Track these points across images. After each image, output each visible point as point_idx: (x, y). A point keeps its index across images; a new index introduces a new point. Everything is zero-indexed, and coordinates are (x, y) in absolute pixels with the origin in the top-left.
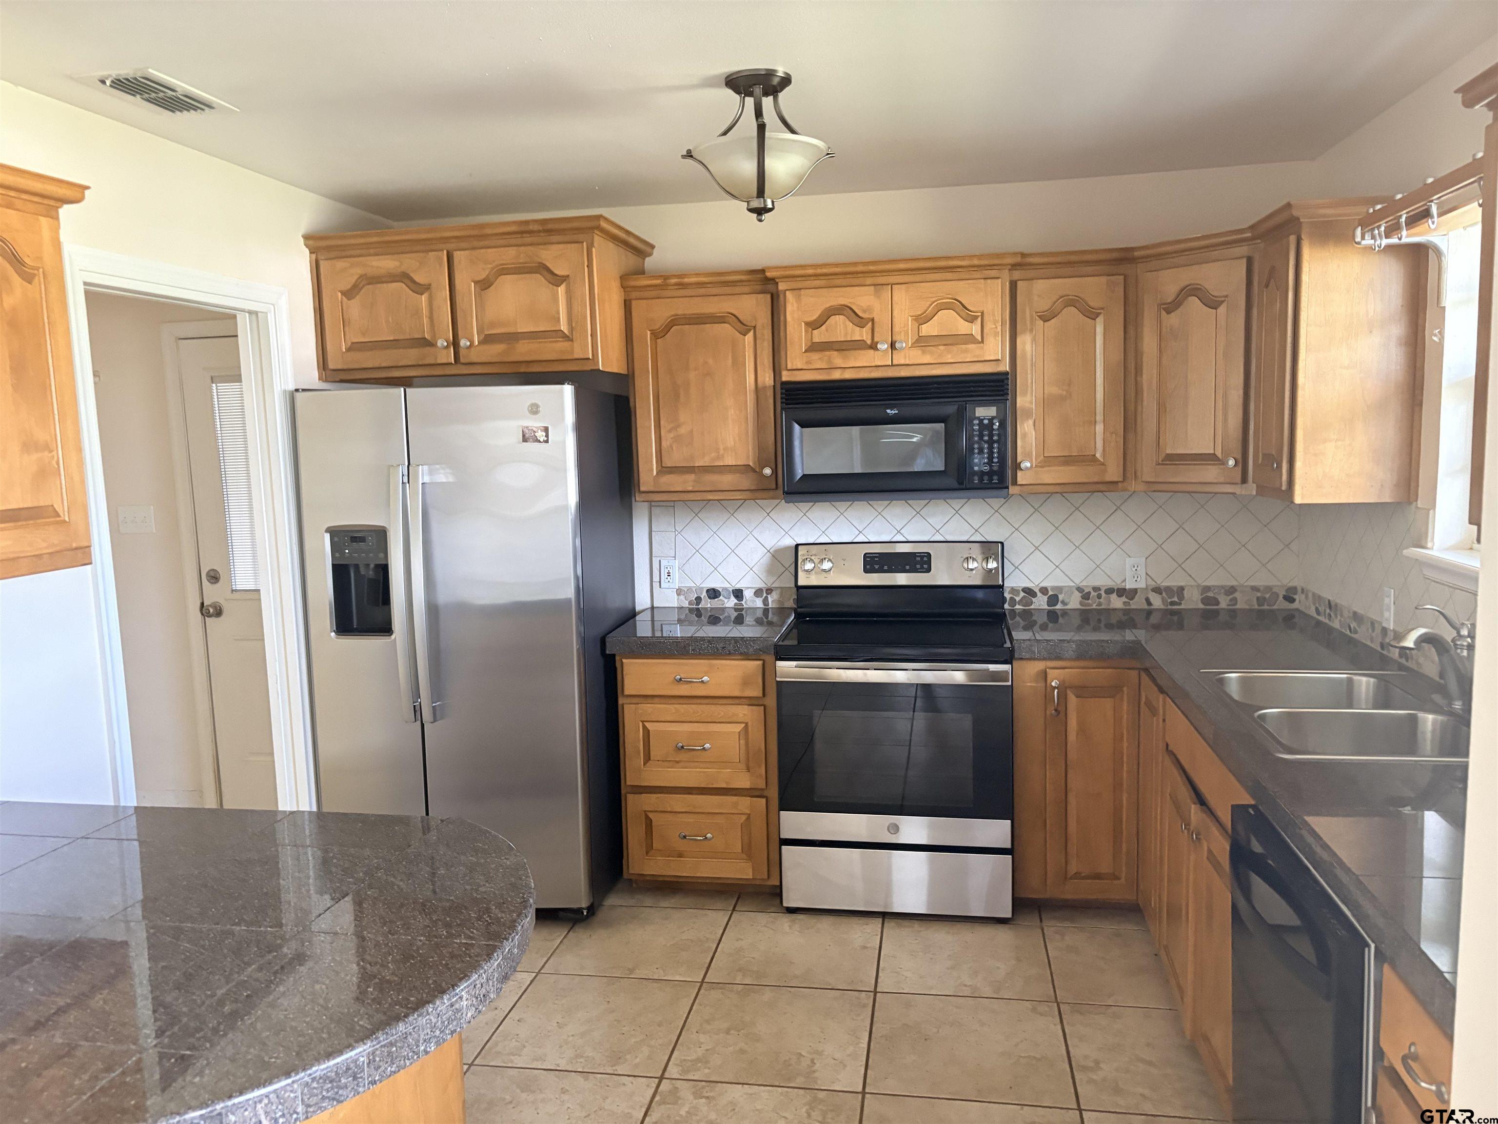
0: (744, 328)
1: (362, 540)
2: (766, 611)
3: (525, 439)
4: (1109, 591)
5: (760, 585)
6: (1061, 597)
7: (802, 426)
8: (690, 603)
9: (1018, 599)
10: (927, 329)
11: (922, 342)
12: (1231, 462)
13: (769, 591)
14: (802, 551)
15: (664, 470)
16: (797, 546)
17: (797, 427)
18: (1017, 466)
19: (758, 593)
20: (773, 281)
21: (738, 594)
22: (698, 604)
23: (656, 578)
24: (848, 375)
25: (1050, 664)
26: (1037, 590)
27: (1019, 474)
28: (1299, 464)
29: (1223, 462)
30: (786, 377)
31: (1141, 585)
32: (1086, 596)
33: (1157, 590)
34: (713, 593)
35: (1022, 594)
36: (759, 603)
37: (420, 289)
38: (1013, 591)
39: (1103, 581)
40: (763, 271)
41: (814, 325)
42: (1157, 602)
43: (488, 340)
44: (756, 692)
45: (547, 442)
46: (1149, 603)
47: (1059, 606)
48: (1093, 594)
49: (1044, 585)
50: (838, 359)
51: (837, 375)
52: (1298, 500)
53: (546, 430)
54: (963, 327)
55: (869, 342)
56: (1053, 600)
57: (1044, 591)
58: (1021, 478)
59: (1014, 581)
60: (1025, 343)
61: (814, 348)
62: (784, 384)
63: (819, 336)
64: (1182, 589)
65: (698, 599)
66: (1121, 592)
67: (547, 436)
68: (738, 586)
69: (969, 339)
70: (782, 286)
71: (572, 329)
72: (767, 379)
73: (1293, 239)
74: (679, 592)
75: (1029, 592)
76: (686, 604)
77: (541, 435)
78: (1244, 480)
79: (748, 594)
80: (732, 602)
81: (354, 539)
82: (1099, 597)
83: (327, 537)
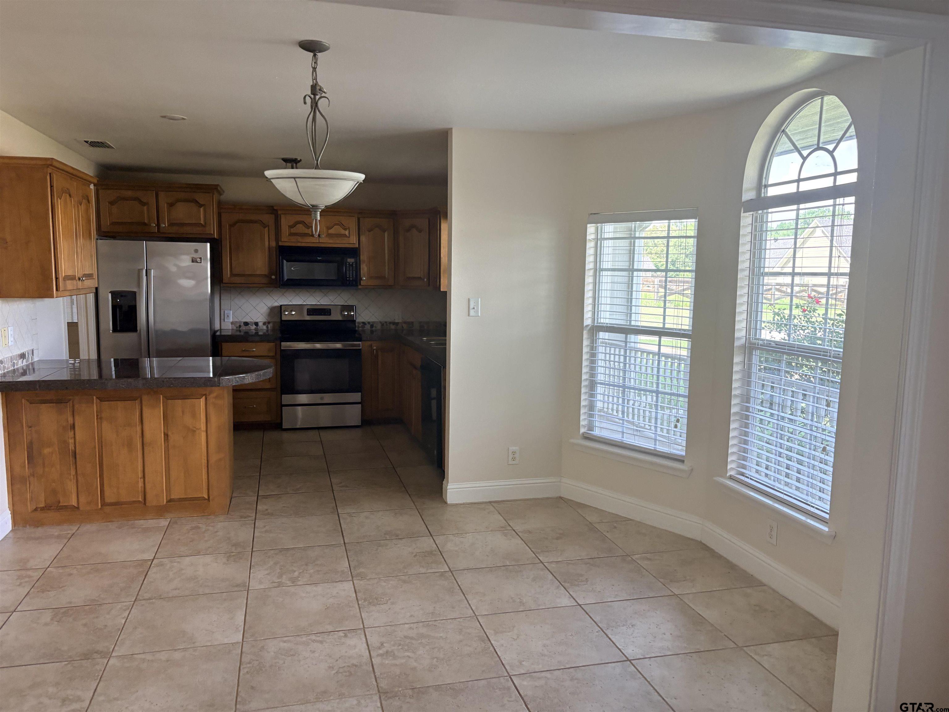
0: (265, 226)
1: (125, 296)
2: (267, 331)
3: (193, 261)
4: (390, 323)
5: (265, 320)
6: (374, 325)
7: (287, 261)
8: (237, 327)
9: (360, 326)
10: (331, 231)
11: (330, 236)
12: (425, 280)
13: (269, 323)
14: (283, 308)
15: (232, 275)
16: (281, 306)
17: (285, 261)
18: (361, 279)
19: (264, 324)
20: (276, 210)
21: (256, 324)
22: (240, 328)
23: (222, 318)
24: (303, 245)
25: (372, 342)
26: (367, 323)
27: (362, 282)
28: (442, 280)
29: (424, 280)
30: (281, 244)
31: (400, 321)
32: (383, 325)
33: (405, 323)
34: (246, 324)
35: (362, 324)
36: (265, 327)
37: (144, 204)
38: (359, 323)
39: (389, 320)
40: (272, 207)
41: (291, 227)
42: (405, 326)
43: (171, 224)
44: (272, 354)
45: (201, 263)
46: (403, 327)
47: (374, 328)
48: (385, 324)
49: (369, 321)
50: (300, 239)
51: (299, 245)
52: (442, 290)
53: (201, 258)
54: (343, 232)
55: (311, 234)
56: (372, 326)
57: (369, 323)
58: (362, 283)
59: (359, 320)
60: (363, 238)
61: (291, 234)
62: (279, 246)
63: (293, 230)
64: (412, 323)
65: (240, 326)
66: (394, 323)
67: (201, 261)
68: (256, 321)
69: (345, 236)
70: (279, 212)
71: (205, 223)
72: (273, 244)
73: (438, 216)
74: (232, 323)
75: (364, 323)
76: (235, 328)
77: (199, 260)
78: (429, 285)
79: (260, 324)
80: (254, 327)
81: (122, 296)
82: (387, 325)
83: (110, 295)
